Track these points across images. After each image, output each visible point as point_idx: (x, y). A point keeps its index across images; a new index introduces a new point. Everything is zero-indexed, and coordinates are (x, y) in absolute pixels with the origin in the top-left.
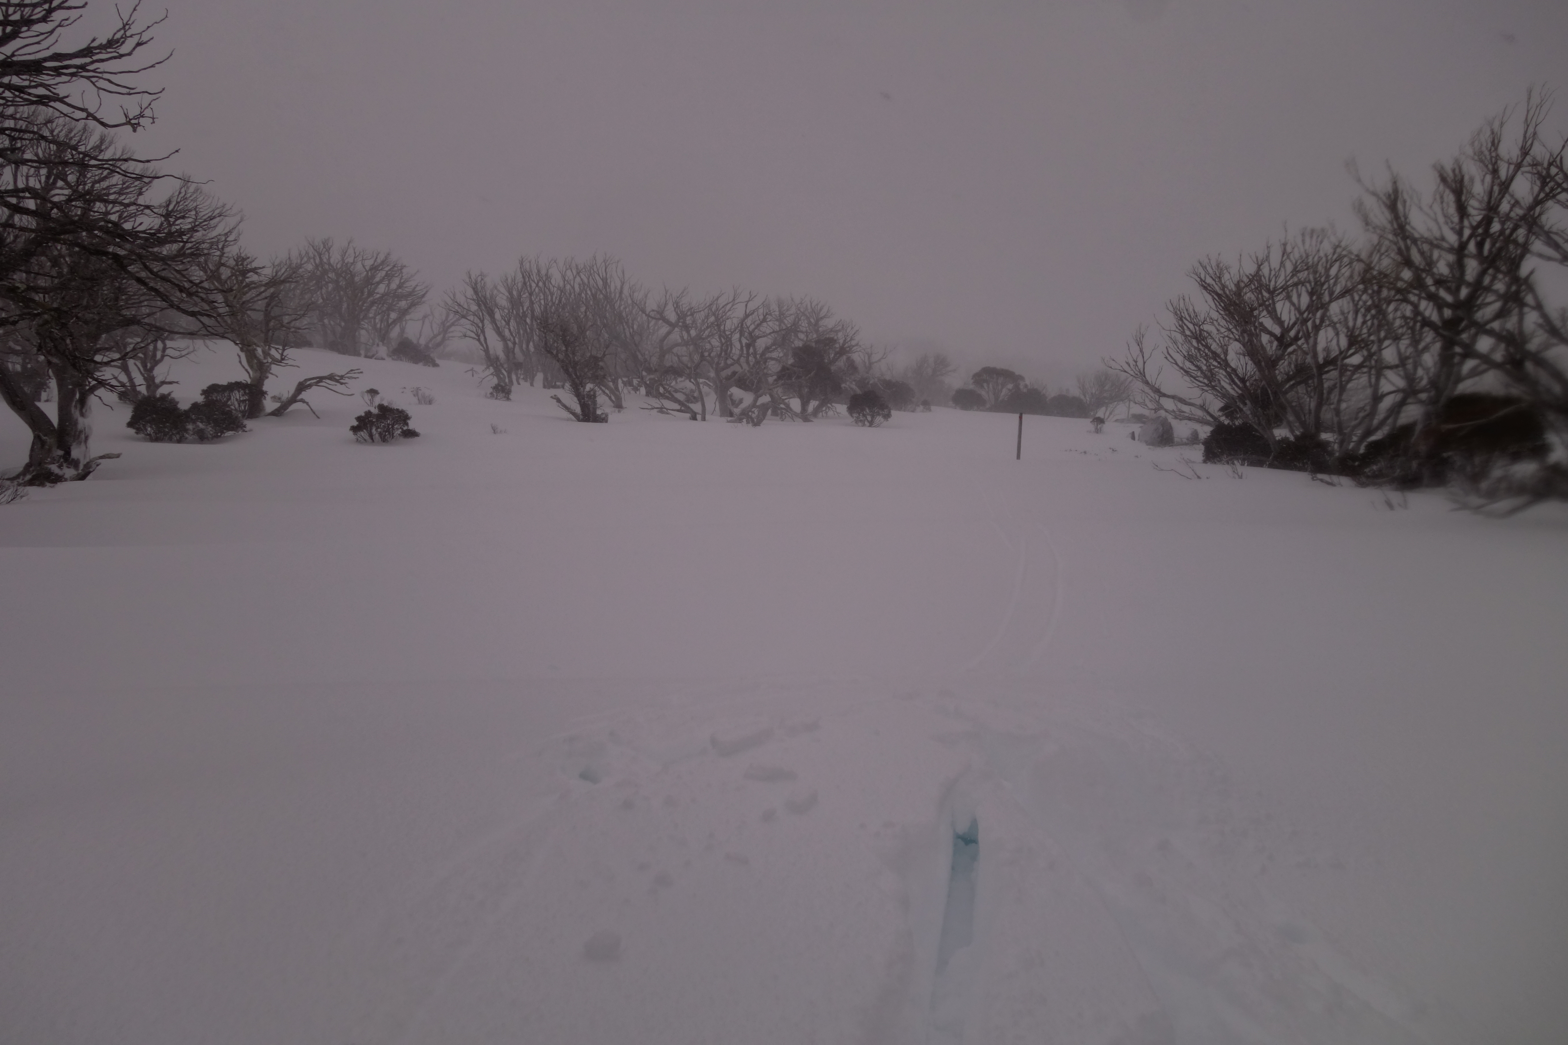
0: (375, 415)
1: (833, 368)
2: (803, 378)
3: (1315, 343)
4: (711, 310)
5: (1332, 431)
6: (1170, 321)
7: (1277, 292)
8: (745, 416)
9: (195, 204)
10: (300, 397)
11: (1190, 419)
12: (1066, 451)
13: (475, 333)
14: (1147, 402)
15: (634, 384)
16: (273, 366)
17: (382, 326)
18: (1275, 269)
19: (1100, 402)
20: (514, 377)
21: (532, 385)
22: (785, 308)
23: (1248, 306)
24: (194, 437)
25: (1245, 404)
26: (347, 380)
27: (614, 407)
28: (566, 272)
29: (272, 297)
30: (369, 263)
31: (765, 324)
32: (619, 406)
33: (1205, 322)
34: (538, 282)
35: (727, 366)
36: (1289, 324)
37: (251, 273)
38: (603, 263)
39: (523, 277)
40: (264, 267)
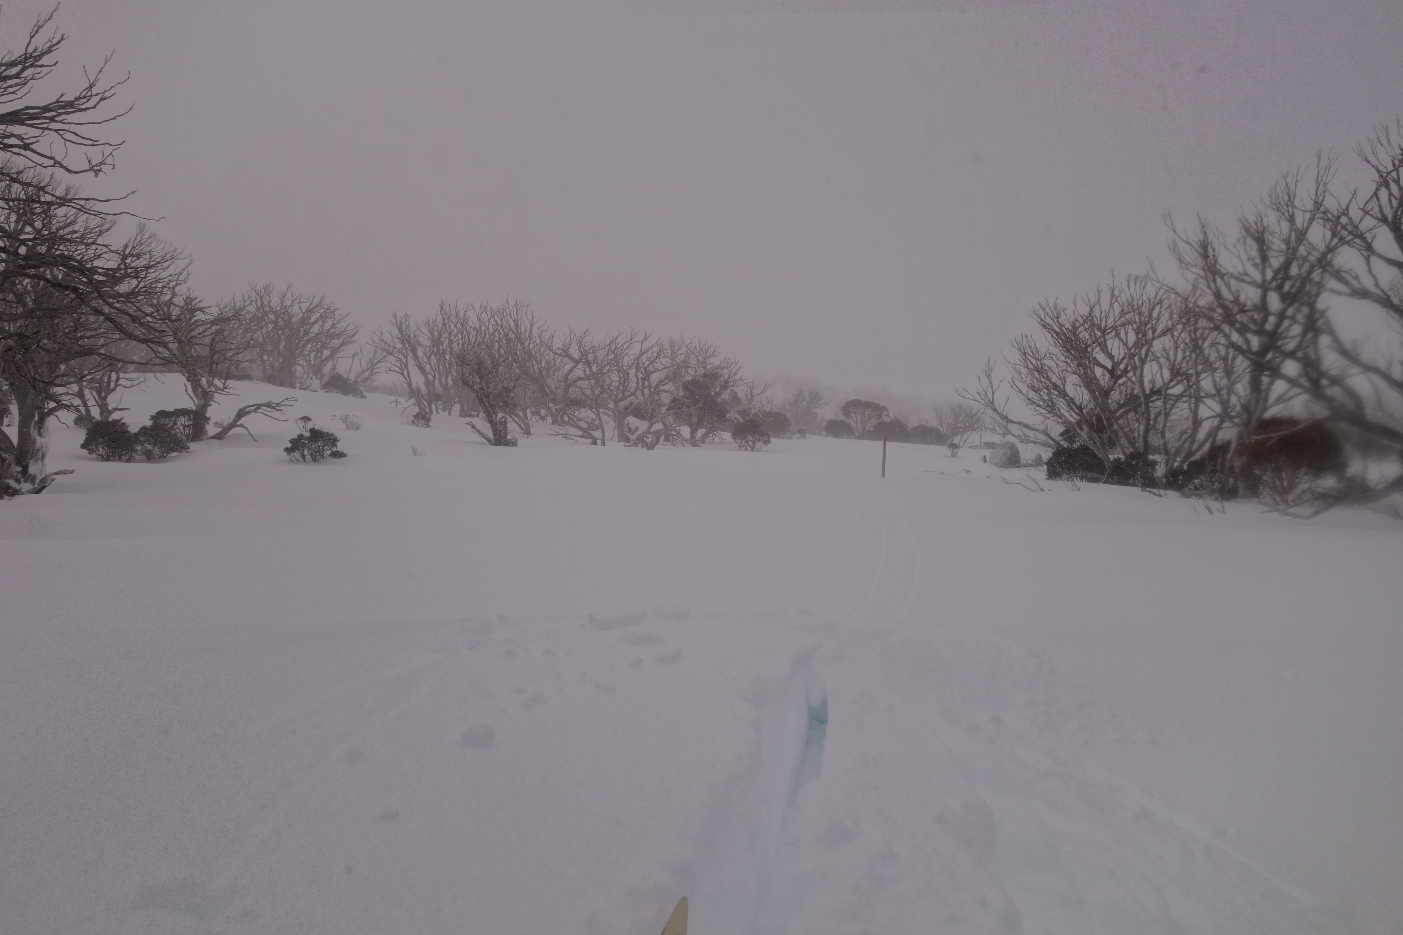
0: (306, 437)
1: (719, 400)
2: (692, 407)
3: (1141, 377)
4: (611, 349)
5: (1160, 453)
6: (1015, 356)
7: (1107, 331)
8: (641, 441)
9: (149, 248)
10: (239, 423)
11: (1034, 442)
12: (926, 471)
13: (399, 367)
14: (997, 427)
15: (542, 414)
16: (216, 395)
17: (316, 363)
18: (1105, 311)
19: (956, 431)
20: (434, 407)
21: (450, 414)
22: (676, 348)
23: (1083, 342)
24: (142, 457)
25: (1082, 429)
26: (282, 407)
27: (523, 434)
28: (481, 314)
29: (218, 333)
30: (305, 306)
31: (658, 360)
32: (527, 432)
33: (1046, 358)
34: (457, 324)
35: (624, 398)
36: (1118, 358)
37: (199, 312)
38: (515, 307)
39: (444, 319)
40: (210, 307)
